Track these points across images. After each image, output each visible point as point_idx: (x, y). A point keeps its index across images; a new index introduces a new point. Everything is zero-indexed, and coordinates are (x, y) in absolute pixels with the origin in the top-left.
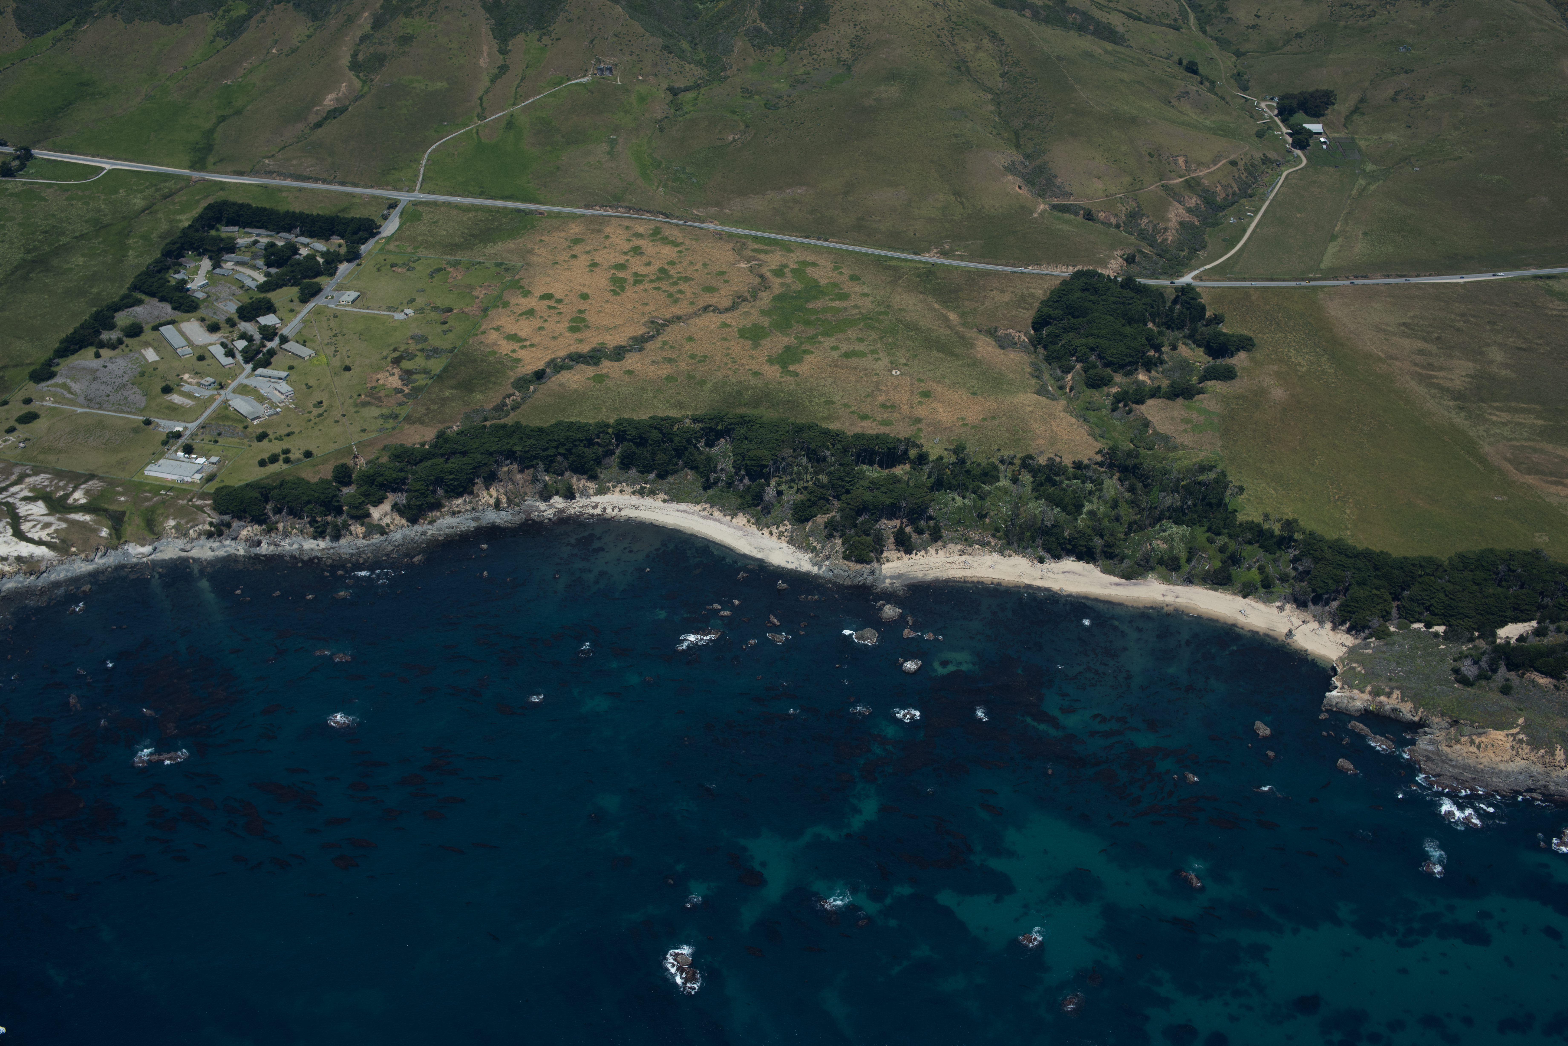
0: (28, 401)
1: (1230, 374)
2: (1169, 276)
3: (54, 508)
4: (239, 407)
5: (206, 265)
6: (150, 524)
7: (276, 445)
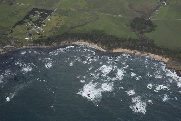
0: (12, 30)
1: (154, 30)
2: (146, 19)
3: (15, 42)
4: (36, 31)
5: (33, 15)
6: (26, 44)
7: (41, 35)
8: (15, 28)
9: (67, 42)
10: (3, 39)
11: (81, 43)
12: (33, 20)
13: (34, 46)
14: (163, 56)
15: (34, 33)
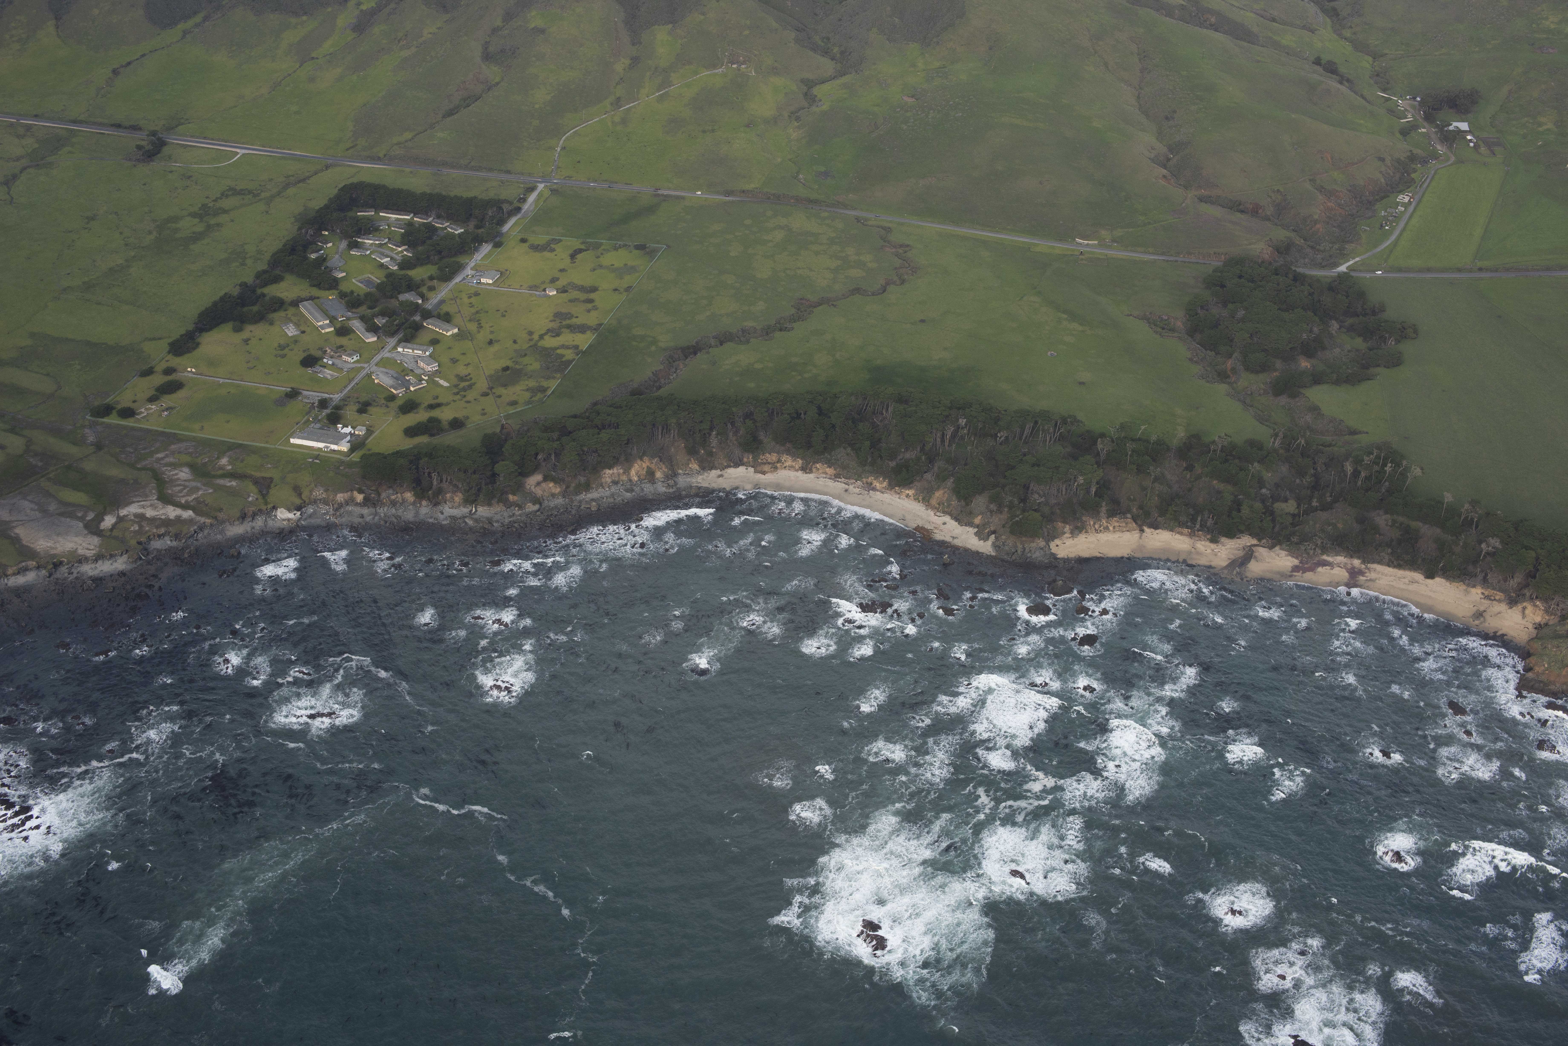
0: (169, 371)
1: (1395, 361)
2: (1322, 267)
3: (201, 472)
4: (383, 379)
5: (343, 244)
6: (298, 490)
7: (421, 416)
8: (197, 353)
9: (651, 473)
10: (99, 446)
11: (769, 477)
12: (344, 287)
13: (365, 511)
14: (1485, 582)
15: (364, 397)
